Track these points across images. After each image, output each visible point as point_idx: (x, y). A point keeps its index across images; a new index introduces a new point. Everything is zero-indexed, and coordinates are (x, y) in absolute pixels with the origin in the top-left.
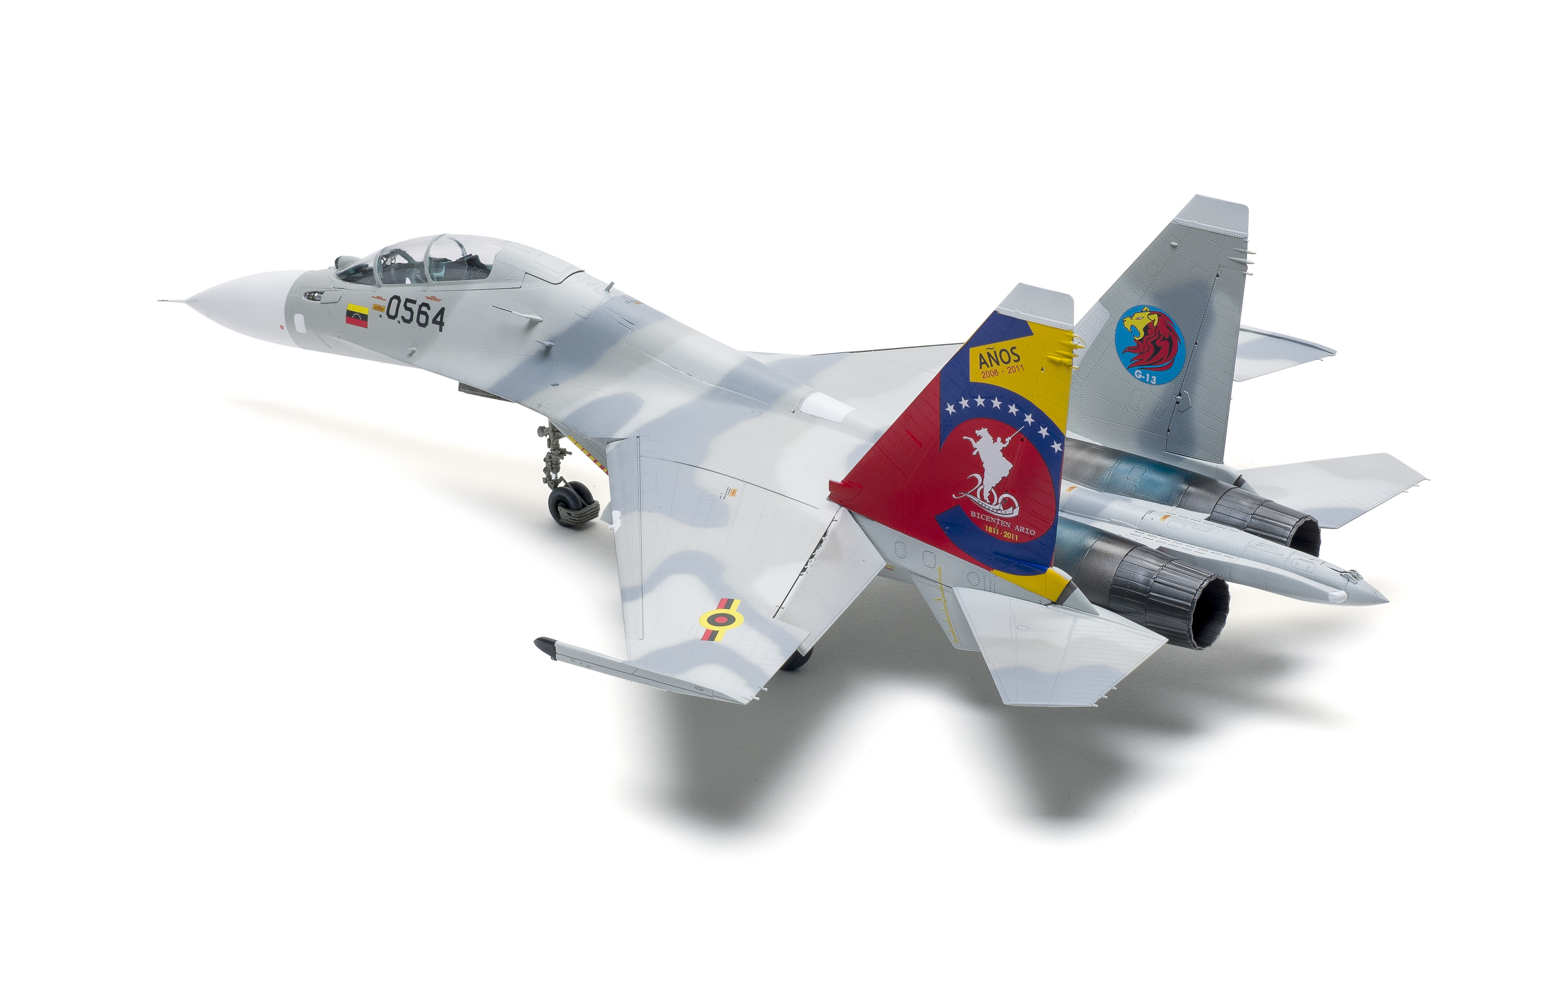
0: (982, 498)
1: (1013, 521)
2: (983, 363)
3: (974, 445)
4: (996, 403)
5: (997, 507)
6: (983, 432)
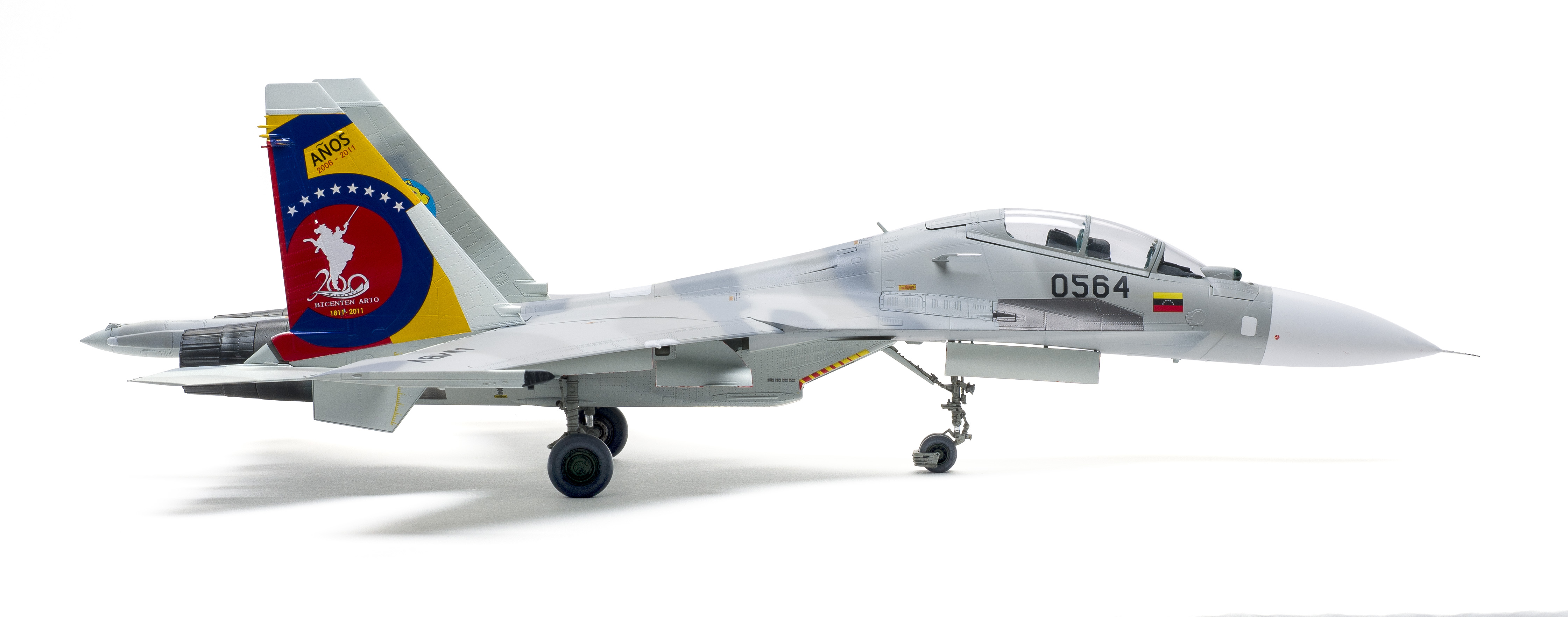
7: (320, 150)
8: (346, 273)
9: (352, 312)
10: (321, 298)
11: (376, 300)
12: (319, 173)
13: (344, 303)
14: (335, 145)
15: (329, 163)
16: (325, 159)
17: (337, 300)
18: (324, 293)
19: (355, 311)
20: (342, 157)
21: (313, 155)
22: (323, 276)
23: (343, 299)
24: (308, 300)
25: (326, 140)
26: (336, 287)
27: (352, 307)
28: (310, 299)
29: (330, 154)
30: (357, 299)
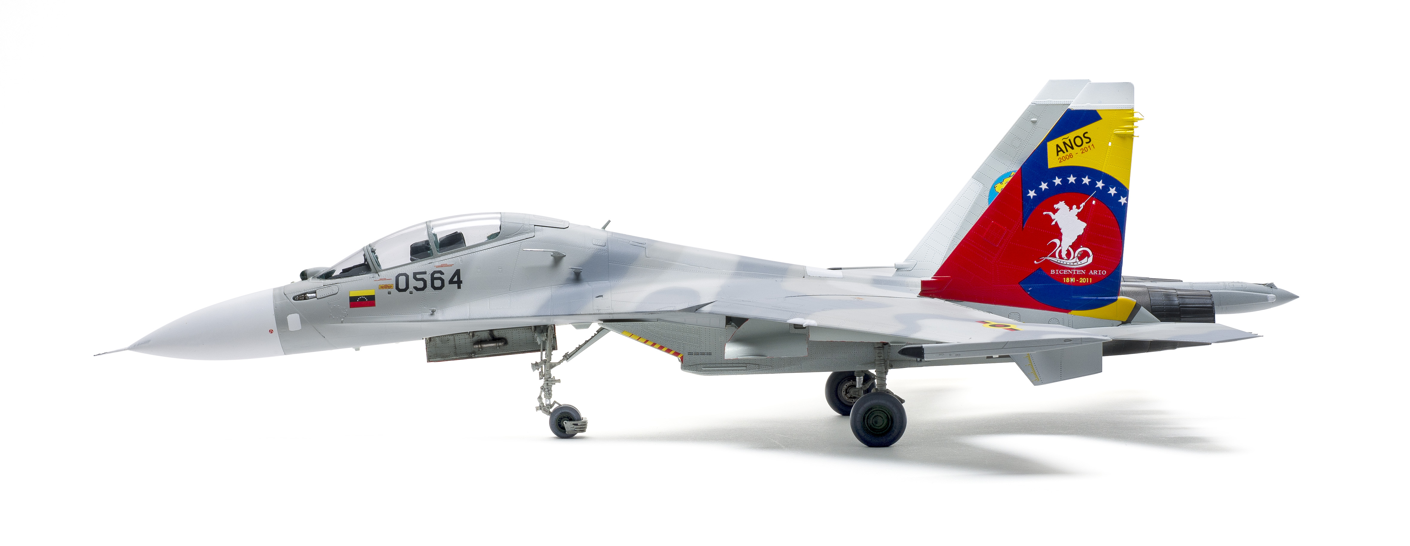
0: (1061, 257)
1: (1087, 268)
2: (1060, 151)
3: (1053, 216)
4: (1072, 179)
5: (1074, 260)
6: (1061, 205)
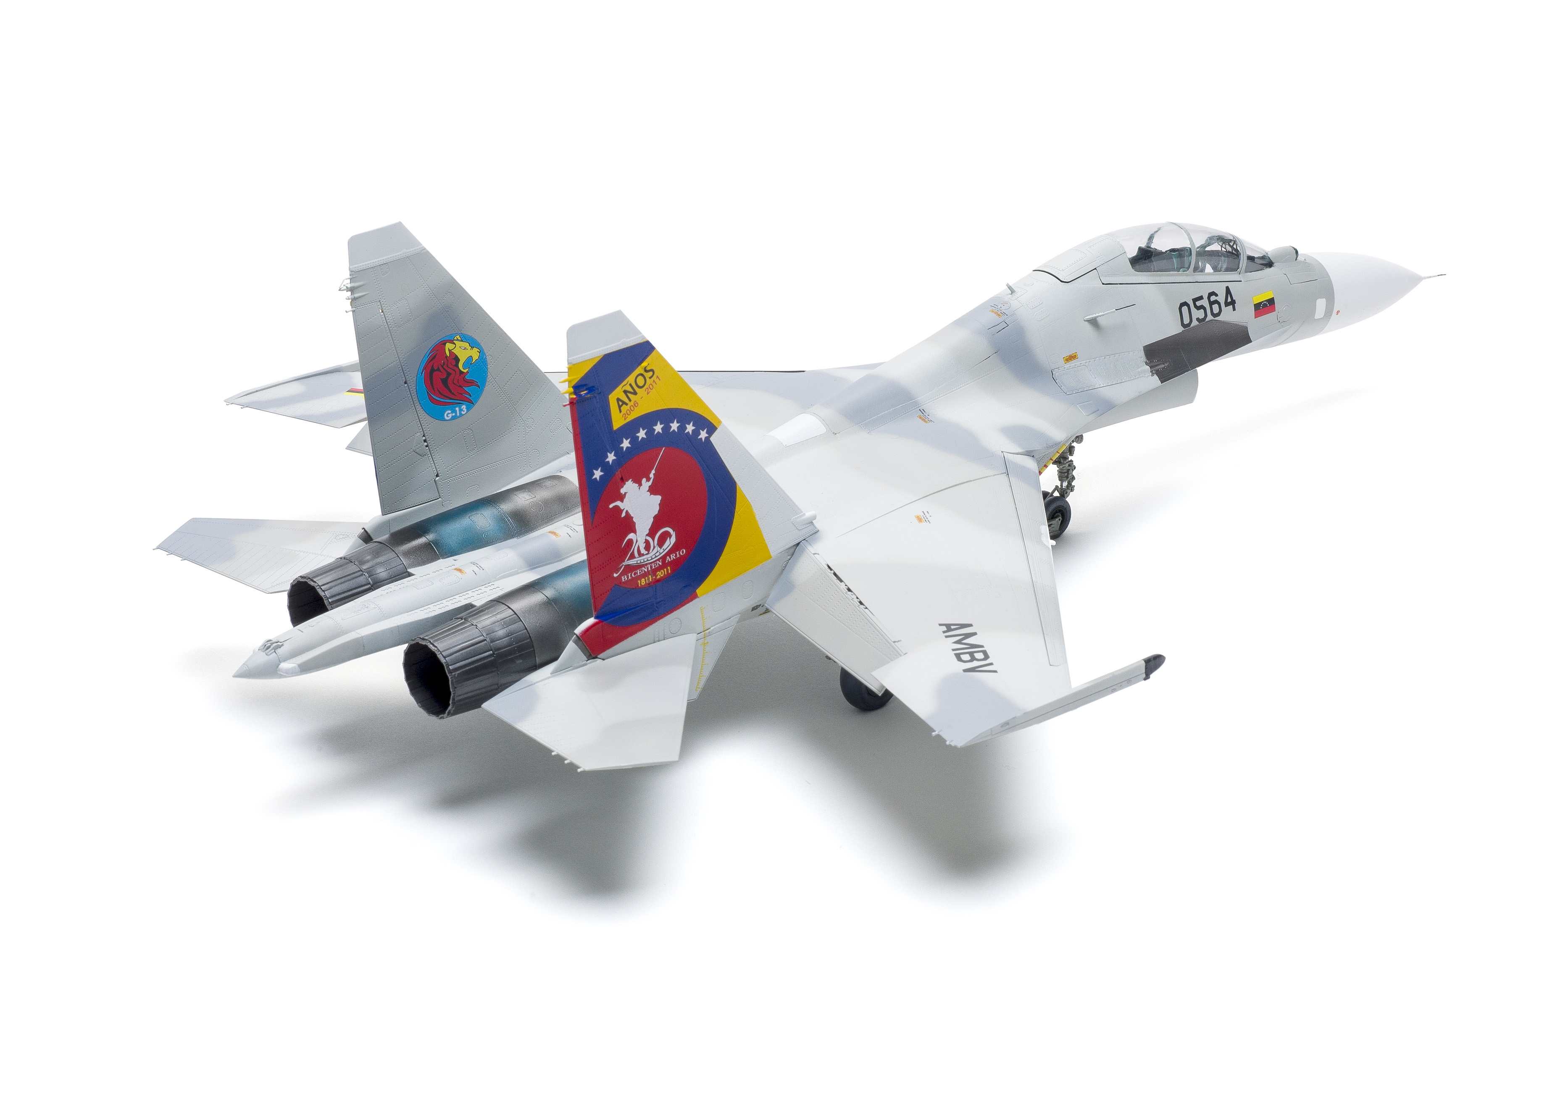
7: (625, 392)
8: (652, 533)
9: (660, 575)
10: (630, 569)
11: (683, 552)
12: (625, 419)
13: (651, 567)
14: (641, 381)
15: (635, 405)
16: (630, 400)
17: (643, 566)
18: (632, 562)
19: (662, 572)
20: (648, 393)
21: (618, 400)
22: (630, 542)
23: (651, 563)
24: (615, 575)
25: (631, 379)
26: (643, 551)
27: (660, 568)
28: (616, 573)
29: (635, 393)
30: (663, 558)
